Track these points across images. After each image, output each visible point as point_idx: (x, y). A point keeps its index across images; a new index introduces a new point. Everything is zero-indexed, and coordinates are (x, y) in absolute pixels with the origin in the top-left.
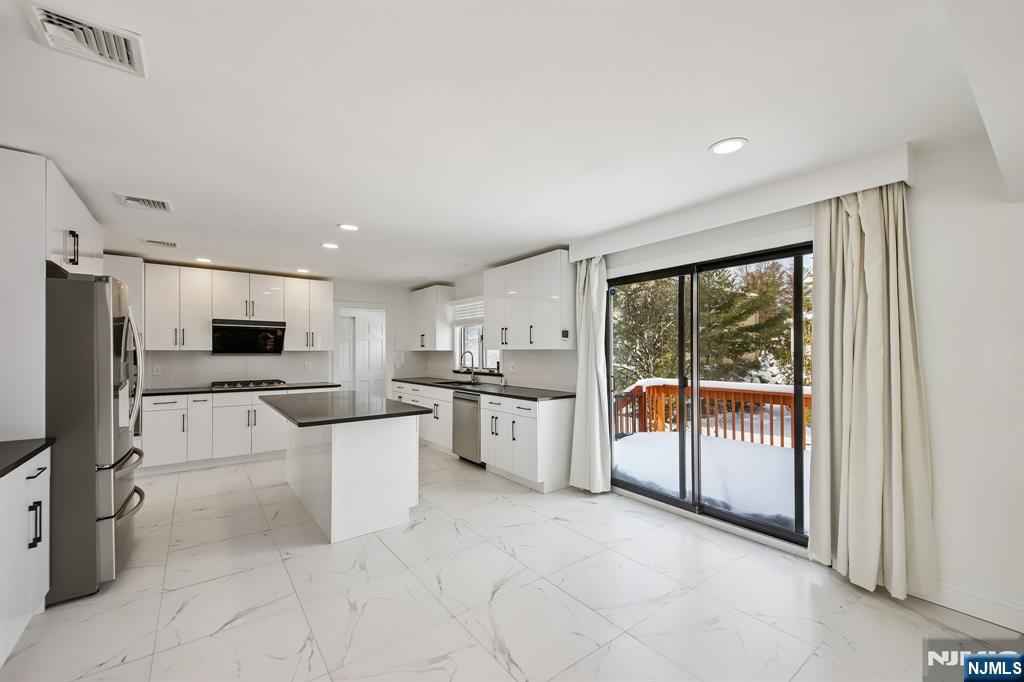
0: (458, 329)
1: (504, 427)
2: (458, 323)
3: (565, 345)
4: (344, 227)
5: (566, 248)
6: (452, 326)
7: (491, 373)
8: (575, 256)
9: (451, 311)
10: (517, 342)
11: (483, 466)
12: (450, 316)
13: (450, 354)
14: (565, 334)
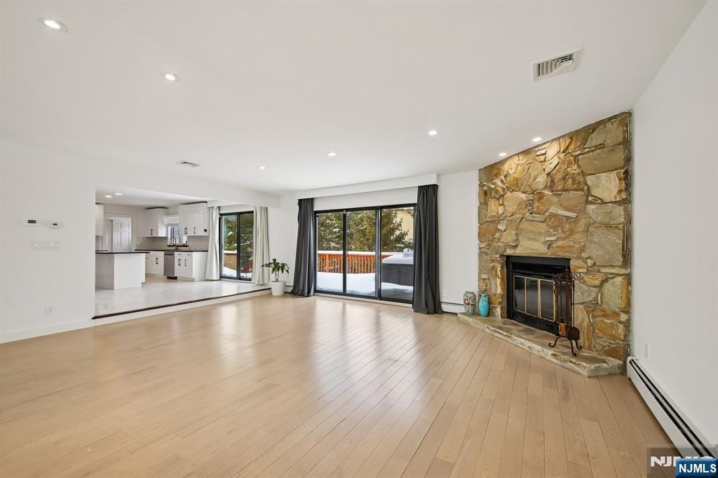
0: (169, 228)
1: (182, 262)
2: (170, 225)
3: (205, 234)
4: (107, 196)
5: (206, 202)
6: (167, 226)
7: (184, 246)
8: (209, 205)
9: (167, 220)
10: (191, 233)
11: (176, 278)
12: (166, 222)
13: (166, 238)
14: (205, 231)
